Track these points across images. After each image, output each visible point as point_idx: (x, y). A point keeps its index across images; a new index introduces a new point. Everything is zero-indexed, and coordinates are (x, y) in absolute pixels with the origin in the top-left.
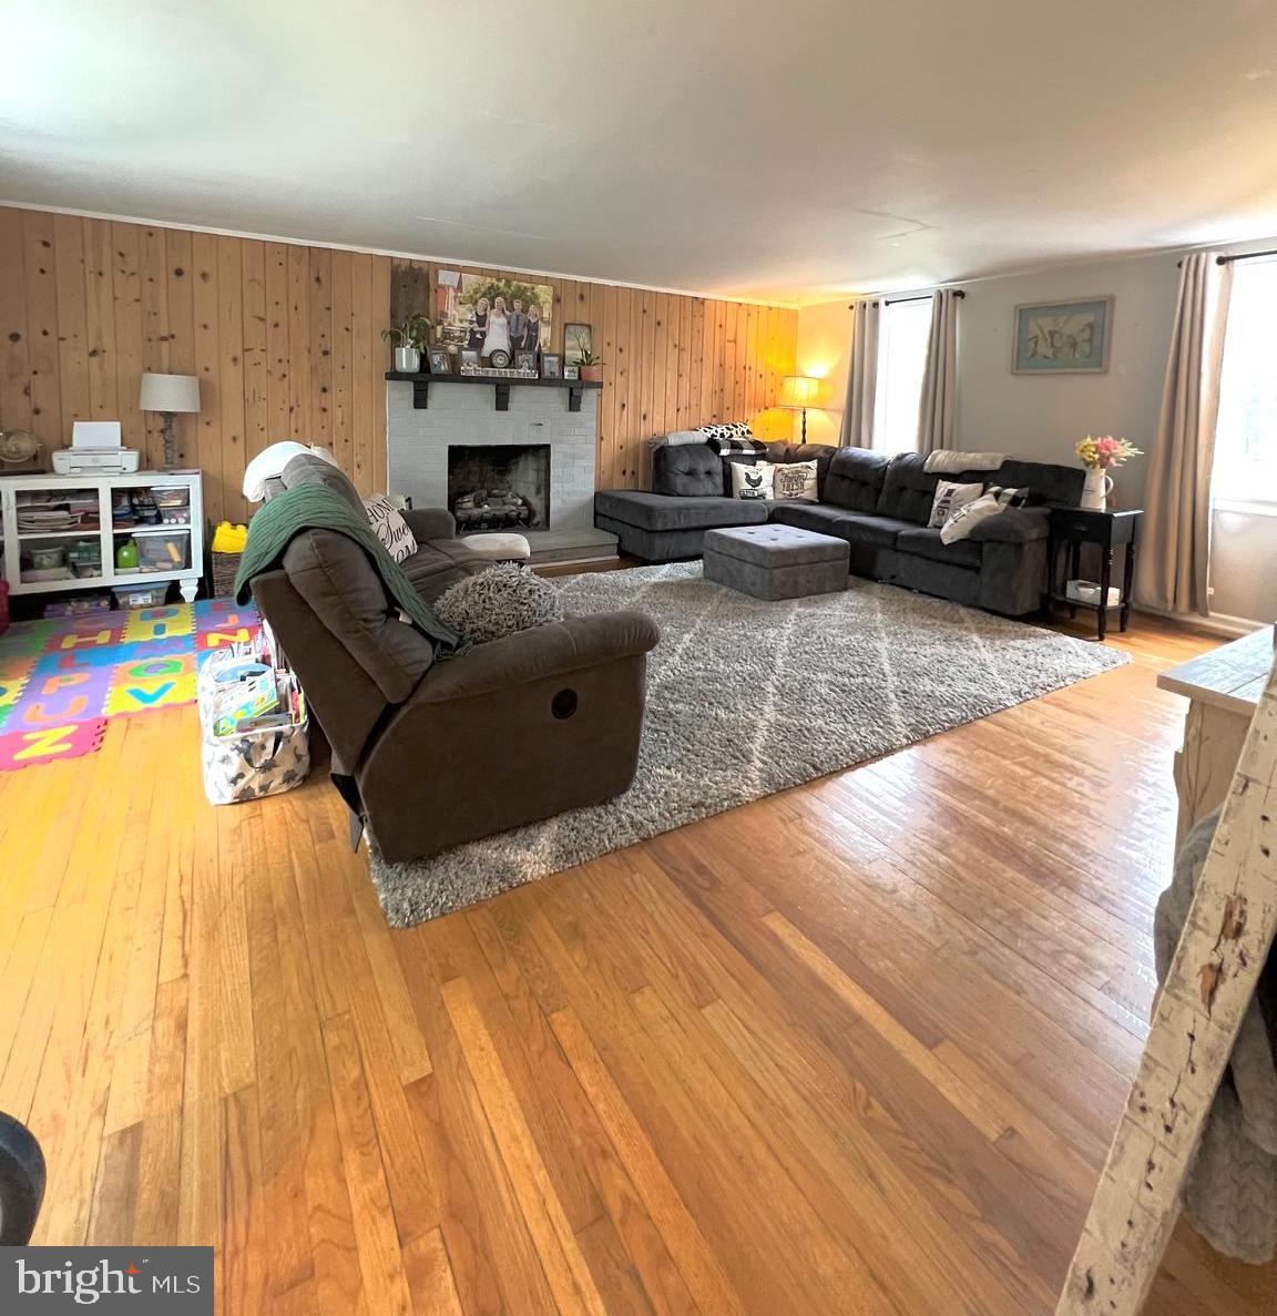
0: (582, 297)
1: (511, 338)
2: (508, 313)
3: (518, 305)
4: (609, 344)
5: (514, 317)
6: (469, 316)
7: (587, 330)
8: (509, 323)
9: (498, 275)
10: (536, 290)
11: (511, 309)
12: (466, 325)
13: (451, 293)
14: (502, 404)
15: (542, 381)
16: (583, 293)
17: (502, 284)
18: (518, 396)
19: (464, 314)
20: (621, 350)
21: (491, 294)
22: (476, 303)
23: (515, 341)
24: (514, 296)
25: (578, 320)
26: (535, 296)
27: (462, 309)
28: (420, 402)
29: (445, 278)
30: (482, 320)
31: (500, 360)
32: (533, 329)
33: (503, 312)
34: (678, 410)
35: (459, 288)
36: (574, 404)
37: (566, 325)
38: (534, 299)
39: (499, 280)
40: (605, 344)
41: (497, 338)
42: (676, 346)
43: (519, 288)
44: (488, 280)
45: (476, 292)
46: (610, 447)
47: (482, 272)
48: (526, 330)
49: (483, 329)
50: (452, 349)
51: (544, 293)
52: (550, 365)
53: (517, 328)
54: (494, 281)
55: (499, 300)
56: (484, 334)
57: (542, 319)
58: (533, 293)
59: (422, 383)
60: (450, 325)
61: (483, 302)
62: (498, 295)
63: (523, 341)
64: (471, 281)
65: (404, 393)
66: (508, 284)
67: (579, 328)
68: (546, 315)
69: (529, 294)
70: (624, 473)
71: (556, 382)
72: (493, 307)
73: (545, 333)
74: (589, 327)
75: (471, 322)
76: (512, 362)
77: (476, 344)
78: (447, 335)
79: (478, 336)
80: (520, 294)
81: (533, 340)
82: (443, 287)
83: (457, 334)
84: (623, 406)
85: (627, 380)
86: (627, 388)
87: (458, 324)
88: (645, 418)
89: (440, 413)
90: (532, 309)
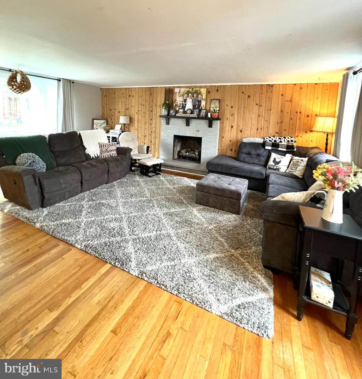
0: (217, 90)
1: (193, 105)
2: (192, 98)
3: (195, 95)
4: (227, 105)
5: (194, 99)
6: (182, 100)
7: (218, 101)
8: (193, 101)
9: (190, 87)
10: (201, 90)
11: (193, 97)
12: (181, 102)
13: (178, 94)
14: (188, 124)
15: (199, 118)
16: (218, 89)
17: (191, 90)
18: (193, 123)
19: (181, 99)
20: (232, 107)
21: (188, 93)
22: (184, 96)
23: (194, 106)
24: (194, 93)
25: (216, 98)
26: (201, 92)
27: (180, 98)
28: (168, 123)
29: (177, 90)
30: (185, 101)
31: (189, 112)
32: (200, 102)
33: (191, 98)
34: (257, 129)
35: (180, 92)
36: (210, 126)
37: (211, 100)
38: (200, 93)
39: (190, 89)
40: (226, 106)
41: (189, 106)
42: (257, 104)
43: (196, 90)
44: (187, 89)
45: (184, 93)
46: (226, 141)
47: (187, 87)
48: (197, 102)
49: (185, 103)
50: (177, 109)
51: (203, 91)
52: (203, 113)
53: (195, 102)
54: (189, 89)
55: (190, 94)
56: (186, 105)
57: (202, 98)
58: (200, 91)
59: (168, 118)
60: (177, 103)
61: (186, 95)
63: (197, 105)
64: (183, 90)
65: (163, 121)
66: (192, 90)
67: (215, 101)
68: (204, 97)
69: (199, 91)
70: (232, 150)
71: (206, 118)
72: (188, 97)
73: (203, 103)
74: (219, 100)
75: (182, 101)
77: (184, 107)
78: (176, 105)
79: (184, 105)
80: (196, 92)
81: (199, 105)
82: (175, 93)
83: (179, 105)
84: (232, 127)
85: (234, 117)
86: (234, 120)
87: (179, 102)
88: (241, 131)
89: (172, 126)
90: (199, 96)
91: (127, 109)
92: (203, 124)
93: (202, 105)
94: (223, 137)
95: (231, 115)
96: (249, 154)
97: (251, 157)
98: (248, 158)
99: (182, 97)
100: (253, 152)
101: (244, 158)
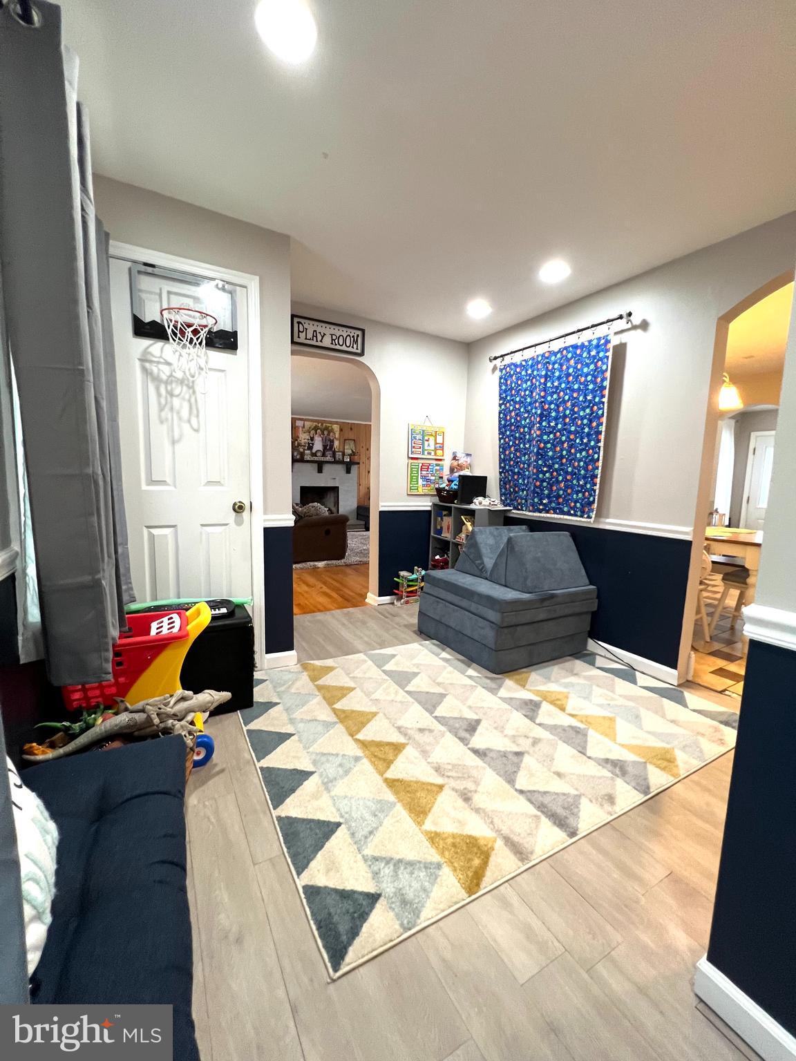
0: (351, 429)
1: (323, 446)
2: (322, 436)
3: (326, 433)
4: (362, 447)
5: (324, 438)
6: (307, 438)
7: (353, 442)
8: (322, 440)
9: (317, 422)
11: (323, 434)
12: (306, 441)
13: (301, 429)
14: (320, 471)
15: (336, 462)
16: (352, 427)
17: (320, 425)
18: (326, 468)
21: (316, 429)
22: (310, 432)
23: (325, 447)
24: (324, 429)
25: (350, 438)
26: (332, 429)
27: (305, 435)
29: (298, 423)
30: (312, 439)
31: (319, 454)
32: (332, 442)
33: (320, 436)
35: (304, 427)
36: (348, 471)
37: (345, 440)
41: (318, 445)
45: (310, 428)
47: (314, 421)
48: (329, 442)
49: (313, 442)
50: (301, 450)
51: (336, 428)
52: (339, 455)
53: (326, 442)
55: (319, 431)
56: (313, 444)
57: (335, 438)
60: (300, 440)
61: (313, 432)
62: (318, 429)
63: (328, 446)
64: (308, 424)
66: (322, 425)
67: (350, 441)
71: (341, 462)
72: (316, 434)
73: (336, 444)
74: (354, 440)
75: (308, 440)
76: (324, 455)
77: (310, 448)
78: (298, 444)
79: (311, 445)
80: (326, 428)
81: (332, 446)
82: (298, 427)
83: (302, 444)
87: (303, 441)
90: (331, 434)
92: (340, 469)
93: (335, 446)
94: (361, 485)
95: (367, 459)
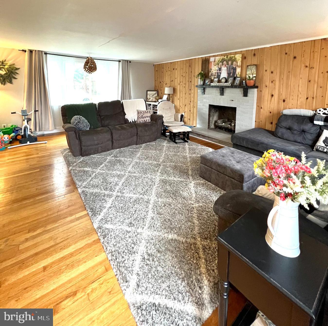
0: (254, 55)
1: (228, 73)
2: (227, 66)
3: (230, 63)
4: (266, 71)
5: (229, 67)
6: (217, 69)
7: (255, 67)
8: (227, 69)
9: (224, 55)
10: (236, 57)
11: (228, 64)
12: (216, 71)
13: (213, 63)
14: (222, 93)
16: (254, 53)
17: (225, 57)
18: (228, 92)
19: (216, 68)
20: (272, 72)
21: (222, 61)
22: (218, 65)
23: (229, 74)
24: (229, 60)
25: (253, 63)
26: (235, 59)
27: (215, 67)
29: (212, 59)
30: (220, 69)
31: (223, 80)
32: (235, 69)
33: (226, 66)
35: (215, 61)
36: (245, 94)
37: (248, 66)
38: (235, 60)
39: (225, 56)
40: (264, 71)
41: (224, 74)
43: (230, 57)
44: (222, 57)
45: (219, 61)
46: (265, 112)
47: (222, 55)
48: (232, 70)
49: (220, 72)
50: (213, 78)
51: (239, 57)
52: (237, 81)
53: (230, 70)
54: (223, 57)
55: (225, 62)
56: (220, 73)
57: (237, 65)
58: (235, 58)
59: (204, 87)
60: (212, 72)
61: (220, 64)
62: (224, 61)
63: (232, 73)
64: (217, 58)
65: (200, 91)
66: (227, 57)
67: (252, 67)
68: (239, 64)
69: (233, 58)
70: (272, 123)
71: (240, 86)
72: (223, 65)
73: (238, 70)
74: (256, 65)
75: (217, 70)
78: (212, 75)
79: (219, 74)
80: (231, 59)
81: (234, 73)
82: (211, 62)
83: (214, 74)
84: (272, 96)
85: (275, 85)
86: (275, 88)
87: (214, 71)
88: (284, 101)
89: (207, 96)
90: (234, 63)
91: (172, 81)
92: (238, 92)
93: (237, 73)
94: (261, 108)
95: (271, 82)
96: (290, 129)
97: (293, 133)
98: (287, 134)
99: (217, 65)
100: (296, 127)
101: (283, 134)
